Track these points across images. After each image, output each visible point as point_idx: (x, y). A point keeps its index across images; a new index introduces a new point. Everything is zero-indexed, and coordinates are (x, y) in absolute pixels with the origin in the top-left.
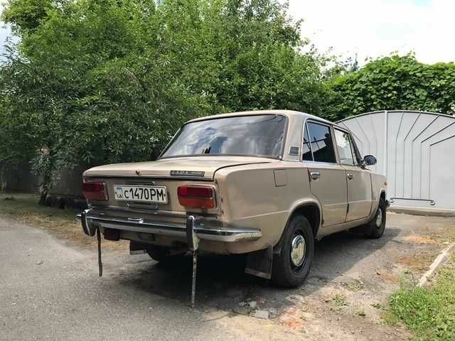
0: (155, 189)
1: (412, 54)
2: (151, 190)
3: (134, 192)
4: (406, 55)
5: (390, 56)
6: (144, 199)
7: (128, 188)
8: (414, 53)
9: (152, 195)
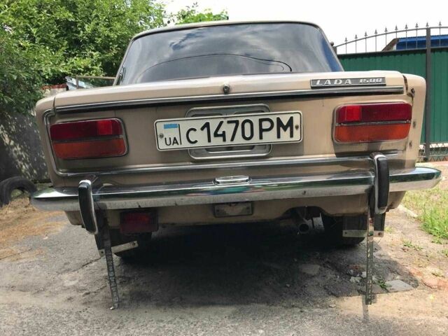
0: (274, 119)
1: (224, 14)
2: (261, 121)
3: (213, 130)
4: (219, 13)
5: (204, 13)
6: (239, 140)
7: (197, 124)
8: (226, 13)
9: (262, 130)
